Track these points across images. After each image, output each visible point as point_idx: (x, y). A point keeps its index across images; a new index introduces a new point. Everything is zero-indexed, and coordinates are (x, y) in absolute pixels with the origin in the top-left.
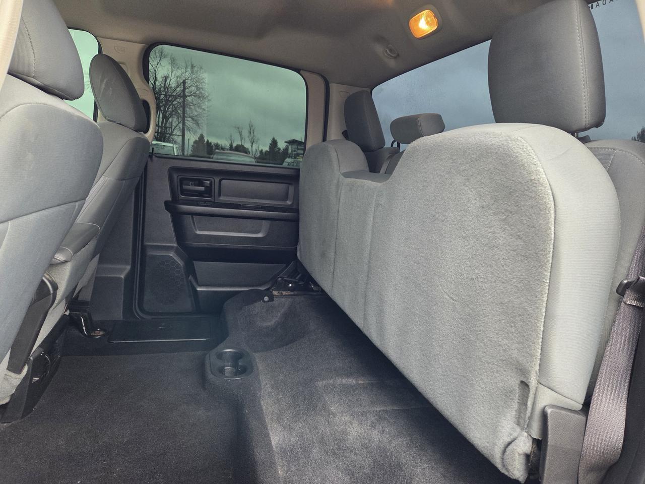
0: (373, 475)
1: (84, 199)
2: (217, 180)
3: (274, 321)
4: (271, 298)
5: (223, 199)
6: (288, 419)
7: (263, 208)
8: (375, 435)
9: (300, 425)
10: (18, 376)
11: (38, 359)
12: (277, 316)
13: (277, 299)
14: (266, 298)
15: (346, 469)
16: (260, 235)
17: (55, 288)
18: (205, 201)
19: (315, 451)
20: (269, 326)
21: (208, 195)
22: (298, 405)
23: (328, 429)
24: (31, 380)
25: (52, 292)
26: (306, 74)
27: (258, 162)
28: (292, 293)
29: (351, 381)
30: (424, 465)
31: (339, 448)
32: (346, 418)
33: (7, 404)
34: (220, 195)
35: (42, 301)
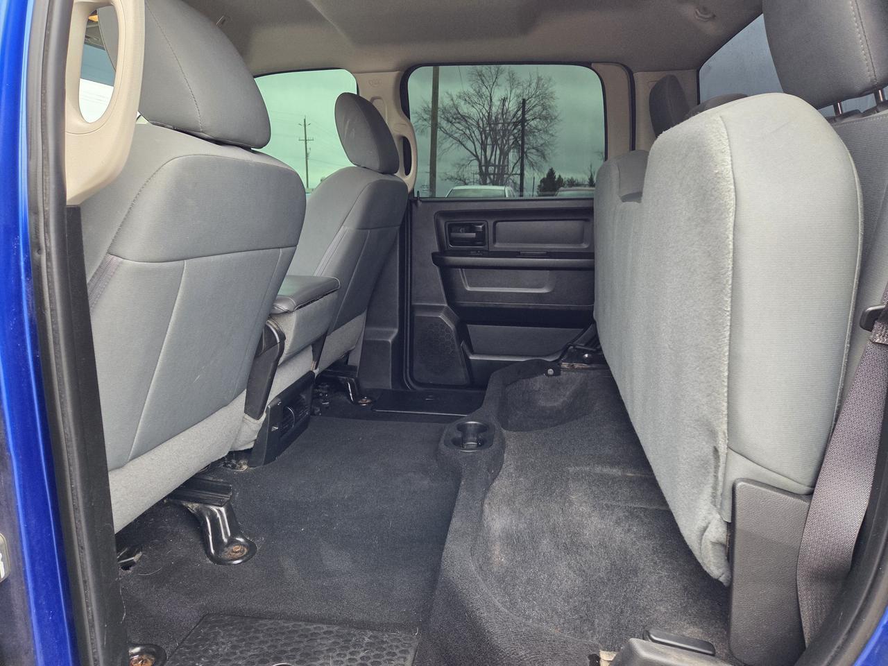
0: (609, 580)
1: (296, 246)
2: (491, 223)
3: (562, 400)
4: (557, 373)
5: (498, 246)
6: (520, 503)
7: (550, 255)
8: (618, 534)
9: (531, 511)
10: (256, 421)
11: (274, 408)
12: (564, 396)
13: (565, 373)
14: (551, 371)
15: (580, 570)
16: (544, 291)
17: (283, 337)
18: (477, 250)
19: (545, 542)
20: (555, 407)
21: (480, 244)
22: (536, 489)
23: (561, 519)
24: (270, 429)
25: (278, 341)
26: (600, 67)
27: (540, 196)
28: (589, 366)
29: (616, 472)
30: (664, 573)
31: (573, 543)
32: (585, 509)
33: (252, 449)
34: (495, 241)
35: (271, 349)
